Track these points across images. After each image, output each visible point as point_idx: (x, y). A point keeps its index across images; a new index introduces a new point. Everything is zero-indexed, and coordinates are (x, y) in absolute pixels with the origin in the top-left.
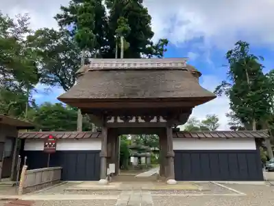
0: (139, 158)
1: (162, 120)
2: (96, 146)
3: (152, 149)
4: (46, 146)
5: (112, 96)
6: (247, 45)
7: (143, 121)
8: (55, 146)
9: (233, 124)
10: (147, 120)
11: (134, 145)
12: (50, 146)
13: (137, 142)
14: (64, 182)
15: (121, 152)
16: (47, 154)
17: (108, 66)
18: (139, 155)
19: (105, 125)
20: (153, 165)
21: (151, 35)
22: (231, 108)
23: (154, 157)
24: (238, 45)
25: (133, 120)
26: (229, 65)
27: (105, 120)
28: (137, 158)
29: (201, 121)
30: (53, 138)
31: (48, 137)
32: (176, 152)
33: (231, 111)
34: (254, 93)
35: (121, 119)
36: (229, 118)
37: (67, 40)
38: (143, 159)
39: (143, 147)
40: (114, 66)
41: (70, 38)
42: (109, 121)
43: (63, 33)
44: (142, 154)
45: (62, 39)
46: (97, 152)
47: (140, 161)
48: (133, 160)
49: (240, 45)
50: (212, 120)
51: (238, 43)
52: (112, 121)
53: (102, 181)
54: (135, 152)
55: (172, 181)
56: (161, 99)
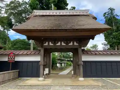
0: (61, 64)
1: (75, 44)
2: (37, 58)
3: (67, 59)
4: (9, 58)
5: (46, 28)
6: (114, 10)
7: (65, 44)
8: (14, 58)
9: (104, 48)
10: (67, 44)
11: (59, 58)
12: (11, 58)
13: (60, 56)
14: (20, 78)
15: (52, 61)
16: (10, 63)
17: (45, 14)
18: (61, 62)
19: (42, 46)
20: (68, 67)
21: (67, 4)
22: (105, 40)
23: (68, 63)
24: (109, 10)
25: (59, 44)
26: (105, 20)
27: (43, 43)
28: (60, 64)
29: (90, 47)
30: (13, 54)
31: (10, 54)
32: (84, 62)
33: (105, 42)
34: (117, 33)
35: (52, 43)
36: (103, 45)
37: (26, 7)
38: (63, 64)
39: (63, 59)
40: (48, 14)
41: (28, 6)
42: (45, 44)
43: (24, 3)
44: (63, 62)
45: (24, 7)
46: (38, 62)
47: (61, 65)
48: (58, 65)
49: (111, 10)
50: (95, 46)
51: (109, 9)
52: (47, 44)
53: (41, 79)
54: (59, 61)
55: (81, 79)
56: (77, 29)
